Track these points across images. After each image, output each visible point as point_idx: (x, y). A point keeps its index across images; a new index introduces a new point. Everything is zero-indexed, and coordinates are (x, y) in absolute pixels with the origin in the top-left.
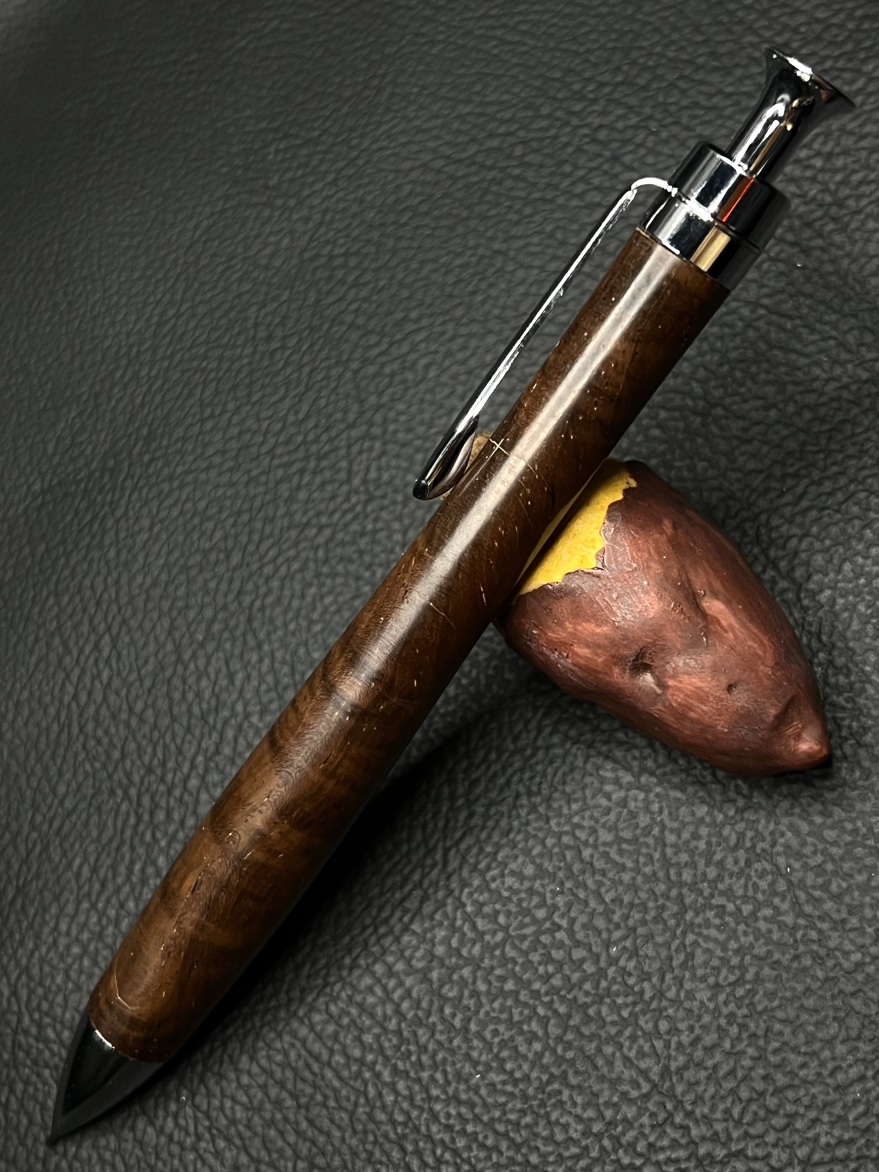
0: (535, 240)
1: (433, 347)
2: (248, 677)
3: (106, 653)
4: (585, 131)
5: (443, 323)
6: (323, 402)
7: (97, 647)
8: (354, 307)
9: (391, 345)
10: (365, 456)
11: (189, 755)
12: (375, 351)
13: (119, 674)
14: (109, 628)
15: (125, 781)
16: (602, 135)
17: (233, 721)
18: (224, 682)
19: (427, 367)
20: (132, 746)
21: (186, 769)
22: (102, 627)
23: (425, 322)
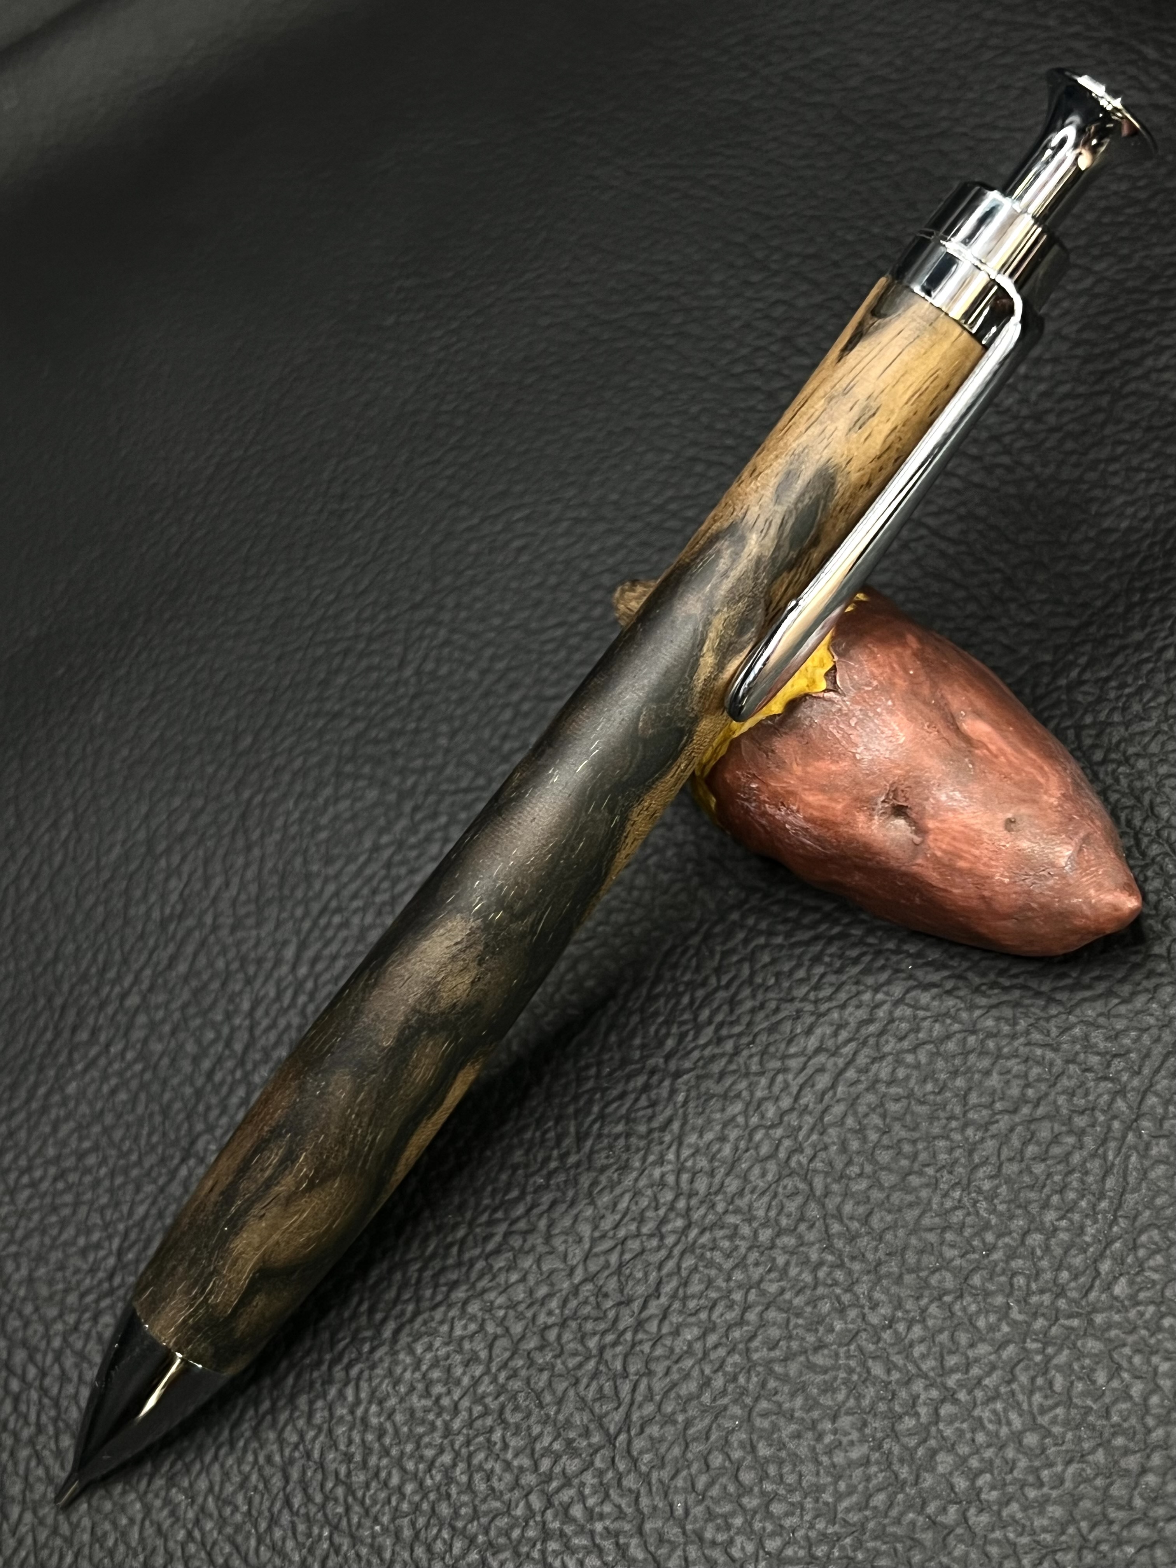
0: (675, 421)
1: (530, 529)
2: (227, 884)
3: (64, 833)
4: (759, 305)
5: (549, 503)
6: (389, 576)
7: (55, 825)
8: (449, 472)
9: (483, 521)
10: (425, 644)
11: (136, 966)
12: (463, 525)
13: (74, 859)
14: (75, 806)
15: (52, 988)
16: (778, 311)
17: (197, 934)
18: (198, 886)
19: (520, 550)
20: (70, 948)
21: (127, 983)
22: (67, 802)
23: (527, 499)
